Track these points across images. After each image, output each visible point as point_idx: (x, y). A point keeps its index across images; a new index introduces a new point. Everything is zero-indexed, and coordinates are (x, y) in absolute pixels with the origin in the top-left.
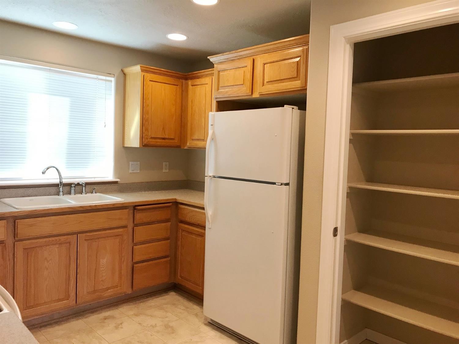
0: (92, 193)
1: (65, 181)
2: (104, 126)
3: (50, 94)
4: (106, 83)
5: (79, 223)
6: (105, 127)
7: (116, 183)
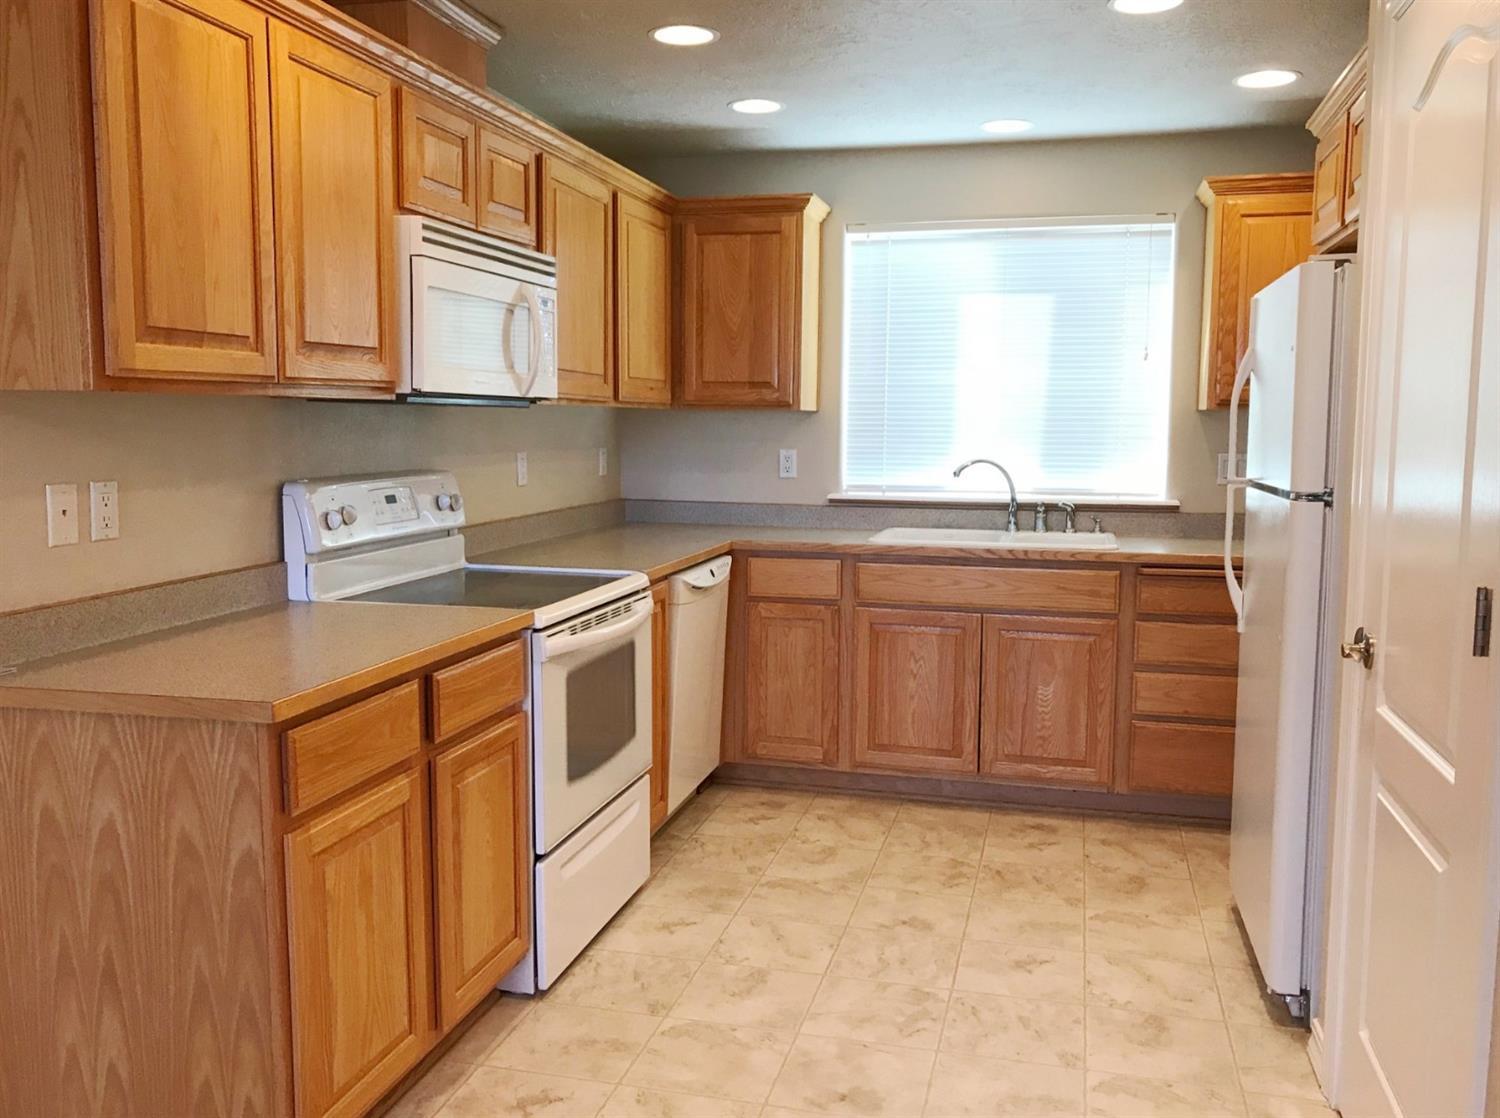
0: (1093, 531)
1: (1021, 498)
2: (1144, 356)
3: (1004, 292)
4: (1151, 241)
5: (986, 587)
6: (1145, 359)
7: (1173, 510)
